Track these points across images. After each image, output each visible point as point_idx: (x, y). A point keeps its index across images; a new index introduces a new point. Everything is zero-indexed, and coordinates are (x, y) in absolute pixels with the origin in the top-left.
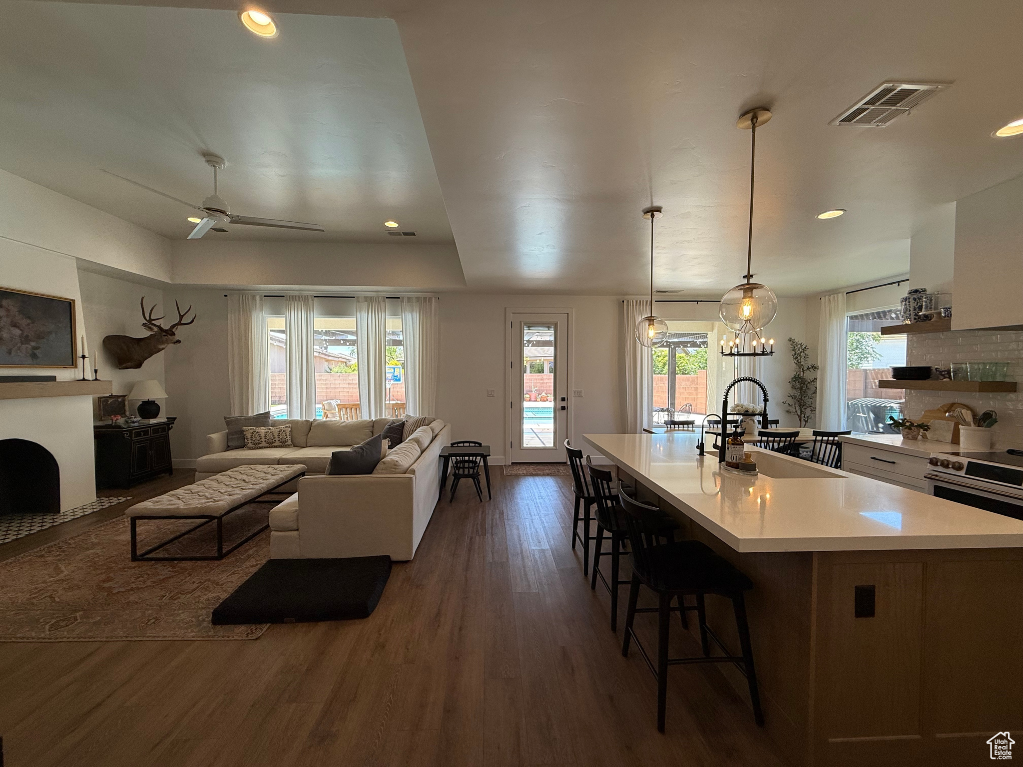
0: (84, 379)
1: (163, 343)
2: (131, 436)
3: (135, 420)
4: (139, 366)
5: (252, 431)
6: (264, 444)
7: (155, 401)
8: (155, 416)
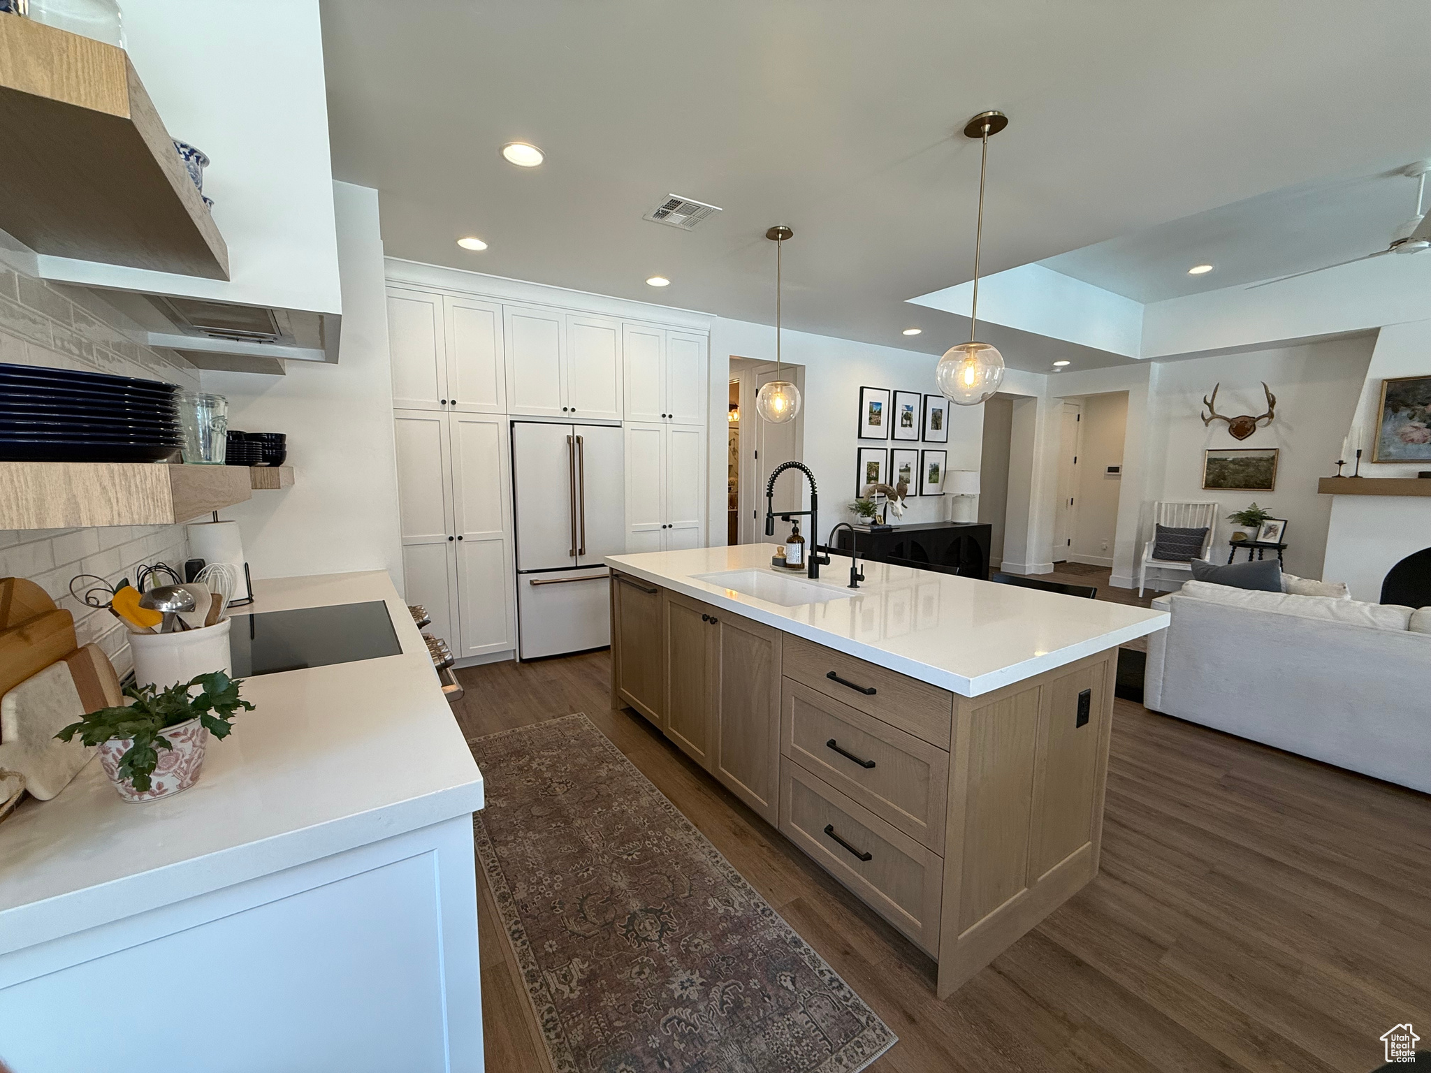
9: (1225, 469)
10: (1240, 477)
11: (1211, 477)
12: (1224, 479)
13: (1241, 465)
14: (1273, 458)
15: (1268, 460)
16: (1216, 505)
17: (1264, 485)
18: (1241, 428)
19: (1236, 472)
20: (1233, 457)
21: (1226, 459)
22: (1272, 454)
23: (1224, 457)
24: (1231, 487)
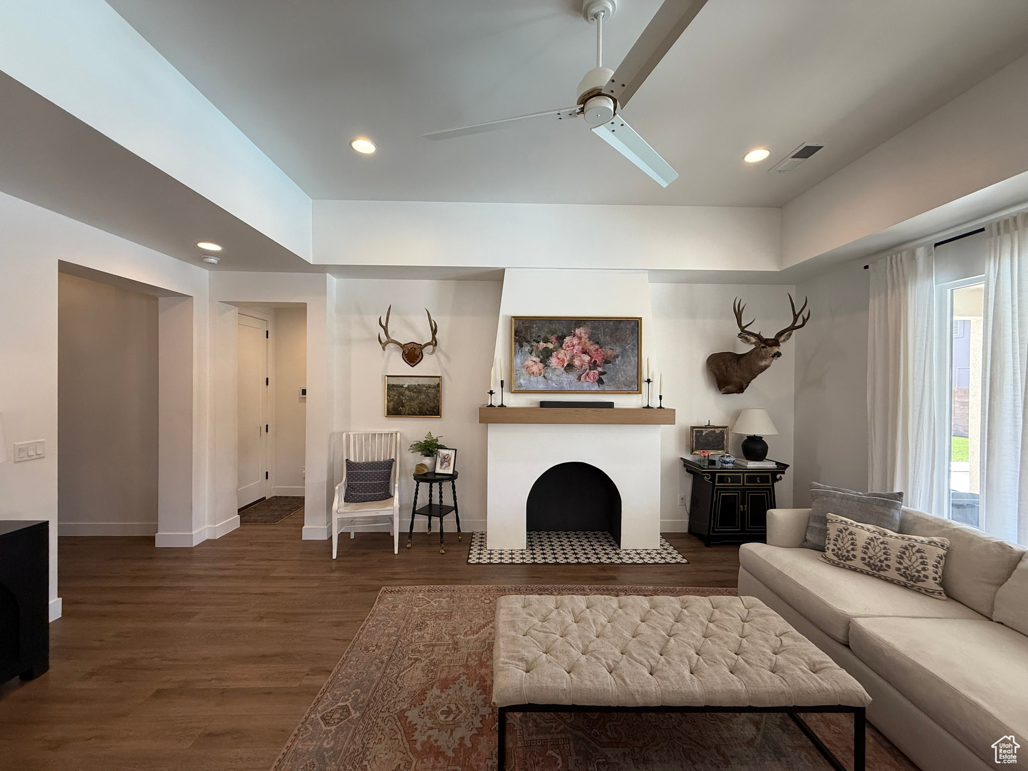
0: (648, 407)
1: (763, 358)
2: (713, 479)
3: (728, 460)
4: (741, 390)
5: (841, 526)
6: (857, 563)
7: (762, 438)
8: (761, 457)
9: (403, 395)
10: (415, 404)
11: (392, 403)
12: (403, 406)
13: (415, 392)
14: (438, 385)
15: (435, 387)
16: (398, 434)
17: (434, 412)
18: (412, 355)
19: (411, 399)
20: (408, 384)
21: (402, 386)
22: (437, 381)
23: (401, 384)
24: (409, 414)
